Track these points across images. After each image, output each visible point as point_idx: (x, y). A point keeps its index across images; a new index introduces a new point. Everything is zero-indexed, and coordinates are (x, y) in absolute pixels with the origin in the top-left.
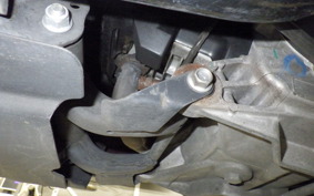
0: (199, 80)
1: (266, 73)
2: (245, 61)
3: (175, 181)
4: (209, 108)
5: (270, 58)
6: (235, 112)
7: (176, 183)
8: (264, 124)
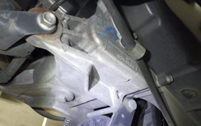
0: (45, 21)
1: (93, 32)
2: (85, 22)
3: (23, 94)
4: (48, 43)
5: (98, 24)
6: (65, 51)
7: (24, 96)
8: (82, 64)
